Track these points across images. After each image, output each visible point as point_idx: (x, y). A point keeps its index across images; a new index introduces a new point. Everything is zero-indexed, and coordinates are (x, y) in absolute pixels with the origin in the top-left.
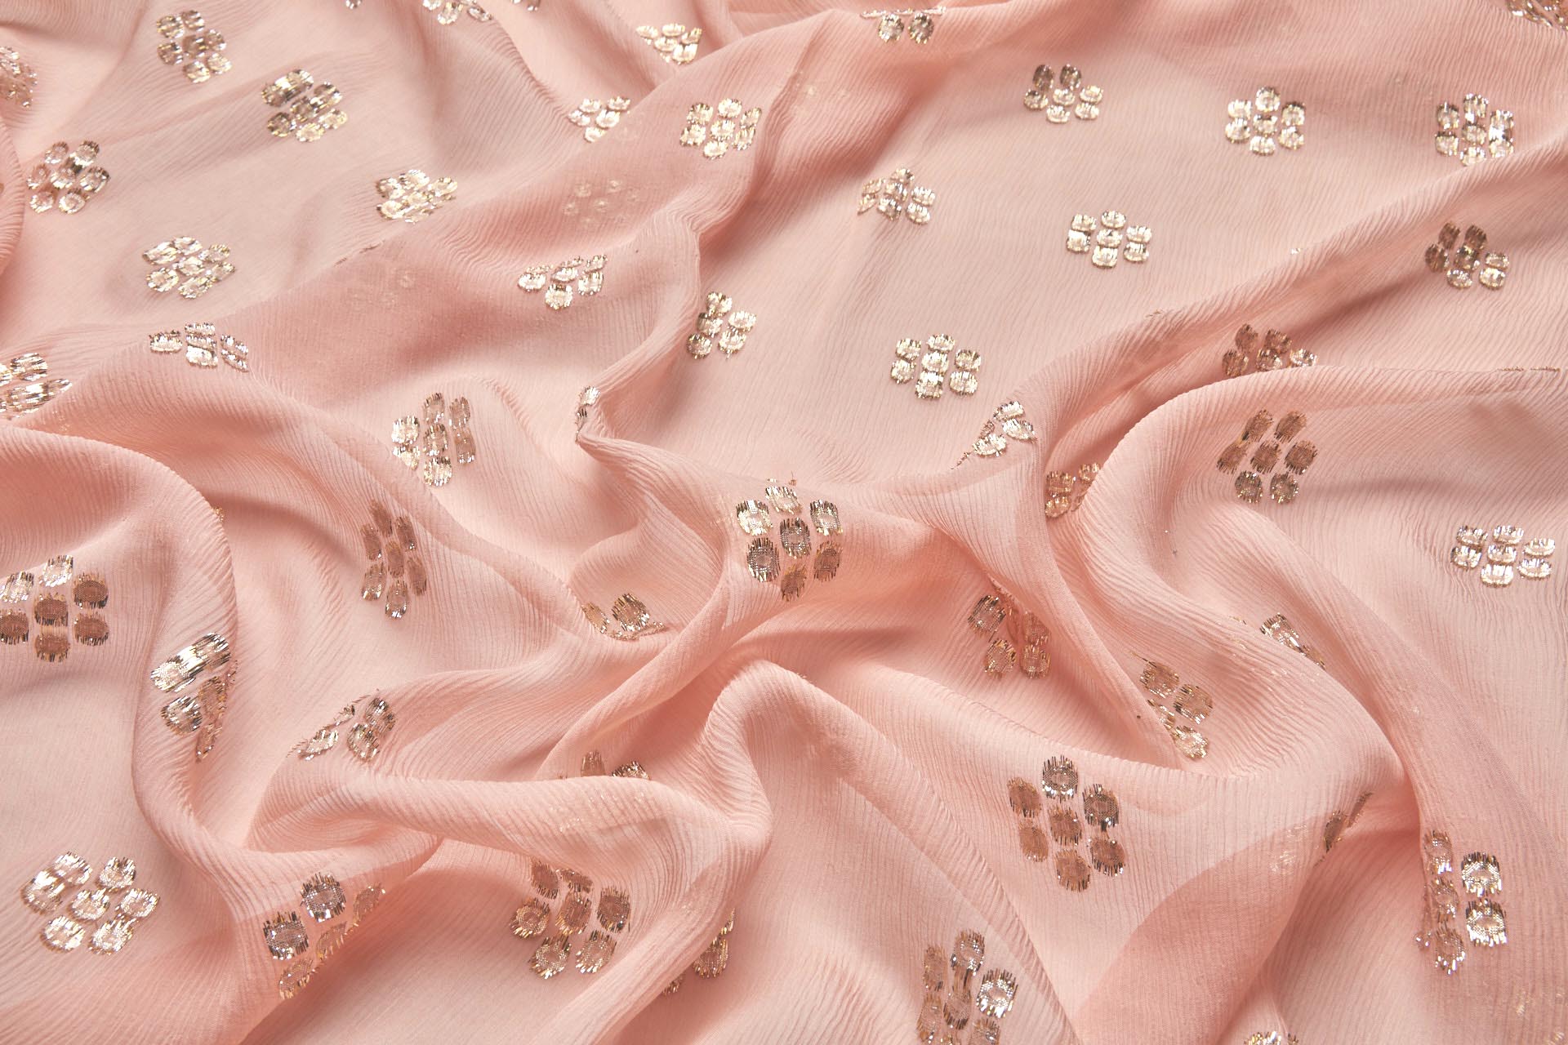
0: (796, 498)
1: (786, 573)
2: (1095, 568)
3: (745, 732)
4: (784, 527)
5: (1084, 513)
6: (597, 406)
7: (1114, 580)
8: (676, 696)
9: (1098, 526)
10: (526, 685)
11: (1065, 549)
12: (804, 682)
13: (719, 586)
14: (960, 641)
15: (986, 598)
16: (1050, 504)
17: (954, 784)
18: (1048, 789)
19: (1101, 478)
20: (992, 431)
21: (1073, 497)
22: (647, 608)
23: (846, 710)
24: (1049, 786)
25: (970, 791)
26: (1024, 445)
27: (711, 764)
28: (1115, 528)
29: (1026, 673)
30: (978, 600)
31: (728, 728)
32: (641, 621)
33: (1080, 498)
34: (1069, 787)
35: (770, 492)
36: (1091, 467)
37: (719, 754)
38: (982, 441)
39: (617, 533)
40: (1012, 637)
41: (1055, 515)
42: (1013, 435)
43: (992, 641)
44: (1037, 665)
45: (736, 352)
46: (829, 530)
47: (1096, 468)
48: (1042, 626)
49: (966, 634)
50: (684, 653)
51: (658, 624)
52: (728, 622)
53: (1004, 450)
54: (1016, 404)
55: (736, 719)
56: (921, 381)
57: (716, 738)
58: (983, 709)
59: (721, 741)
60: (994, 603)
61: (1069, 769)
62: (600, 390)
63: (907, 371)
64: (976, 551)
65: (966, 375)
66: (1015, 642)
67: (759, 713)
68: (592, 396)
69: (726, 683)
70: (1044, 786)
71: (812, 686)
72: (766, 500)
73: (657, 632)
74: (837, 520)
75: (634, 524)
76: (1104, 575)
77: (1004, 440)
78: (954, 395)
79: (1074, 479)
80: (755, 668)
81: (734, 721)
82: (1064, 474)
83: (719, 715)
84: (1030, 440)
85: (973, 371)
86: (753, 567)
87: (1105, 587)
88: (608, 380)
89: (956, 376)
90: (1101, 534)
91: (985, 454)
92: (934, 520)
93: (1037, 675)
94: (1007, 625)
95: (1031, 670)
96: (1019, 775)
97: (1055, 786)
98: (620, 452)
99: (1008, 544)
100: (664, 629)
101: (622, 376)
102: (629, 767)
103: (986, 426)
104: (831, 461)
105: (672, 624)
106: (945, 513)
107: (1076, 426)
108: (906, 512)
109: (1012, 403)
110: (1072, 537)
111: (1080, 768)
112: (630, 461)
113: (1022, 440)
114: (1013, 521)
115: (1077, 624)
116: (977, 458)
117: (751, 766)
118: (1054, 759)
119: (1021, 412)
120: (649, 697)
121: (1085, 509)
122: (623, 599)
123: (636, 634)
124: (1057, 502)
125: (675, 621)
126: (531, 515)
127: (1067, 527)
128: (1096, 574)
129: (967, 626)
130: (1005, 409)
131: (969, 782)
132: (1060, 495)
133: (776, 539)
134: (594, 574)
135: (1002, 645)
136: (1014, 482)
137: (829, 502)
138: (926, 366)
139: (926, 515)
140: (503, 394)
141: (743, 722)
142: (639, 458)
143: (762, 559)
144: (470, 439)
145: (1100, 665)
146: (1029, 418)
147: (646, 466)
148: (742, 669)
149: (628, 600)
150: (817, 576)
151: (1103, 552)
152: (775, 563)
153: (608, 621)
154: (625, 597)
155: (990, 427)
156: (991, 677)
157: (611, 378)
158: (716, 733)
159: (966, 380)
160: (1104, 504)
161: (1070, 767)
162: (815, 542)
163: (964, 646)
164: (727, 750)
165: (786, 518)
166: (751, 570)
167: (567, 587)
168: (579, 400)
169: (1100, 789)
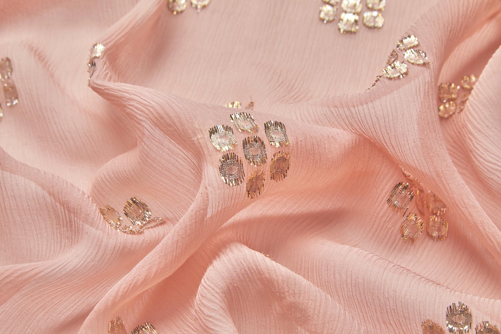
0: (253, 120)
1: (249, 178)
2: (476, 156)
3: (226, 300)
4: (245, 143)
5: (467, 115)
6: (103, 57)
7: (492, 165)
8: (173, 274)
9: (478, 125)
10: (64, 273)
11: (455, 142)
12: (268, 260)
13: (200, 191)
14: (382, 217)
15: (400, 184)
16: (442, 108)
17: (383, 326)
18: (450, 326)
19: (477, 88)
20: (396, 59)
21: (458, 101)
22: (149, 207)
23: (299, 278)
24: (451, 324)
25: (394, 330)
26: (420, 68)
27: (202, 324)
28: (490, 126)
29: (431, 237)
30: (393, 186)
31: (213, 298)
32: (145, 217)
33: (463, 103)
34: (465, 324)
35: (233, 117)
36: (470, 78)
37: (208, 318)
38: (389, 67)
39: (125, 151)
40: (420, 211)
41: (446, 116)
42: (412, 61)
43: (405, 216)
44: (439, 230)
45: (204, 7)
46: (280, 143)
47: (473, 79)
48: (440, 201)
49: (386, 212)
50: (178, 241)
51: (158, 219)
52: (209, 215)
53: (406, 74)
54: (413, 37)
55: (218, 291)
56: (342, 20)
57: (204, 306)
58: (402, 269)
59: (208, 308)
60: (405, 188)
61: (465, 312)
62: (104, 45)
63: (331, 13)
64: (390, 150)
65: (375, 13)
66: (422, 214)
67: (235, 285)
68: (100, 48)
69: (211, 262)
70: (447, 325)
71: (274, 262)
72: (231, 123)
73: (157, 225)
74: (285, 135)
75: (134, 145)
76: (484, 162)
77: (406, 66)
78: (367, 29)
79: (458, 87)
80: (231, 251)
81: (217, 293)
82: (450, 85)
83: (206, 288)
84: (424, 64)
85: (379, 11)
86: (224, 176)
87: (486, 170)
88: (110, 37)
89: (367, 15)
90: (480, 131)
91: (392, 77)
92: (358, 128)
93: (439, 238)
94: (416, 202)
95: (435, 234)
96: (428, 318)
97: (455, 324)
98: (121, 93)
99: (413, 144)
100: (163, 223)
101: (120, 33)
102: (143, 327)
103: (392, 55)
104: (279, 86)
105: (169, 219)
106: (365, 123)
107: (457, 48)
108: (336, 123)
109: (409, 37)
110: (459, 133)
111: (473, 310)
112: (129, 99)
113: (418, 65)
114: (416, 126)
115: (466, 201)
116: (386, 81)
117: (232, 325)
118: (454, 304)
119: (416, 43)
120: (155, 276)
121: (467, 113)
122: (131, 202)
123: (141, 227)
124: (447, 106)
125: (170, 215)
126: (61, 141)
127: (455, 125)
128: (478, 161)
129: (387, 205)
130: (405, 41)
131: (393, 324)
132: (449, 100)
133: (240, 154)
134: (107, 183)
135: (413, 218)
136: (415, 97)
137: (279, 121)
138: (345, 8)
139: (351, 125)
140: (36, 51)
141: (224, 292)
142: (134, 97)
143: (231, 169)
144: (13, 87)
145: (484, 230)
146: (423, 47)
147: (140, 103)
148: (221, 251)
149: (134, 202)
150: (273, 177)
151: (482, 144)
152: (241, 171)
153: (121, 218)
154: (132, 200)
155: (394, 56)
156: (406, 242)
157: (112, 35)
158: (205, 302)
159: (375, 18)
160: (481, 108)
161: (466, 309)
162: (270, 152)
163: (385, 221)
164: (213, 314)
165: (246, 136)
166: (223, 178)
167: (89, 197)
168: (89, 53)
169: (487, 325)
